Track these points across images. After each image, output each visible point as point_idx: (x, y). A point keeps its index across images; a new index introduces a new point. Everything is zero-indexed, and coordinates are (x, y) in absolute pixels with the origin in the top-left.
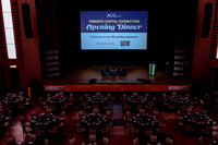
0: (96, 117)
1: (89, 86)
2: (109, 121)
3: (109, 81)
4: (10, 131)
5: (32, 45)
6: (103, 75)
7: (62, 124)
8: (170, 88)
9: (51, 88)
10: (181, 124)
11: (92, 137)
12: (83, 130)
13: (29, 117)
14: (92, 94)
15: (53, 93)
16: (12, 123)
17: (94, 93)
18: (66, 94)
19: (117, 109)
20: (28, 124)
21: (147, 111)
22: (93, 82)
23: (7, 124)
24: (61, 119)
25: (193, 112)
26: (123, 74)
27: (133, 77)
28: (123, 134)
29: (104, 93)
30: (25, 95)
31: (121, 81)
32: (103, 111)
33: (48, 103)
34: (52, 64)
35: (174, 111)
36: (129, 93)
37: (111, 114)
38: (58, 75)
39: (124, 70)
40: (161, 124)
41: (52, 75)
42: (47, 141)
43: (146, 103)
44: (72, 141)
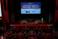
0: (25, 34)
1: (23, 25)
2: (29, 35)
3: (29, 23)
5: (6, 12)
6: (27, 21)
7: (15, 36)
8: (48, 25)
9: (12, 25)
10: (51, 36)
13: (5, 34)
14: (24, 27)
15: (13, 27)
17: (25, 27)
18: (16, 27)
19: (32, 32)
20: (5, 36)
21: (41, 32)
22: (24, 23)
24: (15, 35)
26: (33, 21)
27: (36, 22)
29: (28, 27)
30: (4, 28)
31: (33, 23)
32: (27, 32)
33: (11, 30)
34: (12, 18)
36: (35, 27)
37: (30, 33)
38: (14, 21)
39: (34, 20)
40: (45, 37)
41: (12, 21)
43: (40, 30)
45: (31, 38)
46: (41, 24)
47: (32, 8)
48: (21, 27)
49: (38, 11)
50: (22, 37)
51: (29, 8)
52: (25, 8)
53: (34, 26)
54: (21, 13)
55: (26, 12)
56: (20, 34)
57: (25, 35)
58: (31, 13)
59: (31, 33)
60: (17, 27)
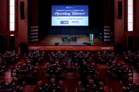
1: (55, 47)
3: (66, 44)
4: (3, 75)
6: (63, 40)
7: (35, 71)
8: (102, 48)
9: (32, 48)
10: (109, 72)
11: (53, 80)
12: (48, 75)
13: (16, 66)
14: (56, 52)
15: (33, 51)
20: (15, 71)
21: (88, 63)
22: (57, 44)
23: (2, 71)
24: (35, 67)
25: (116, 64)
28: (73, 78)
29: (63, 52)
33: (29, 58)
34: (34, 34)
35: (104, 63)
36: (78, 52)
38: (37, 40)
39: (75, 37)
40: (96, 72)
41: (33, 40)
42: (24, 82)
43: (87, 58)
44: (40, 82)
46: (89, 45)
47: (71, 15)
48: (50, 52)
49: (83, 21)
51: (67, 16)
52: (60, 16)
53: (75, 49)
54: (52, 25)
55: (62, 22)
56: (45, 67)
58: (70, 24)
60: (42, 51)
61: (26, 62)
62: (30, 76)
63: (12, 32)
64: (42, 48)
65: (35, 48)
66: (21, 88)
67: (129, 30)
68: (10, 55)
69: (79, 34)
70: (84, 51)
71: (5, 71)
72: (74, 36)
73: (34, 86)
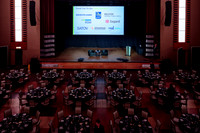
0: (82, 90)
1: (79, 64)
2: (93, 94)
3: (94, 60)
4: (9, 103)
5: (35, 31)
6: (89, 55)
7: (53, 97)
8: (143, 66)
9: (47, 65)
10: (154, 98)
11: (78, 109)
12: (71, 103)
13: (26, 91)
14: (80, 70)
15: (48, 70)
16: (11, 96)
17: (82, 70)
18: (59, 71)
19: (100, 84)
20: (24, 97)
21: (125, 86)
22: (81, 60)
23: (6, 96)
24: (53, 92)
25: (163, 87)
26: (105, 54)
28: (105, 106)
29: (90, 70)
31: (104, 60)
32: (88, 86)
33: (43, 79)
35: (148, 86)
36: (110, 71)
37: (95, 88)
38: (53, 55)
39: (106, 51)
40: (137, 98)
42: (39, 113)
43: (124, 79)
44: (60, 113)
45: (99, 101)
46: (126, 61)
48: (72, 70)
50: (71, 98)
53: (105, 66)
54: (74, 34)
56: (66, 91)
57: (80, 93)
59: (98, 86)
60: (61, 70)
61: (39, 85)
62: (46, 103)
63: (19, 44)
64: (60, 66)
65: (51, 65)
66: (35, 120)
67: (180, 41)
68: (16, 75)
69: (111, 47)
70: (118, 70)
71: (11, 98)
72: (104, 50)
73: (52, 118)
